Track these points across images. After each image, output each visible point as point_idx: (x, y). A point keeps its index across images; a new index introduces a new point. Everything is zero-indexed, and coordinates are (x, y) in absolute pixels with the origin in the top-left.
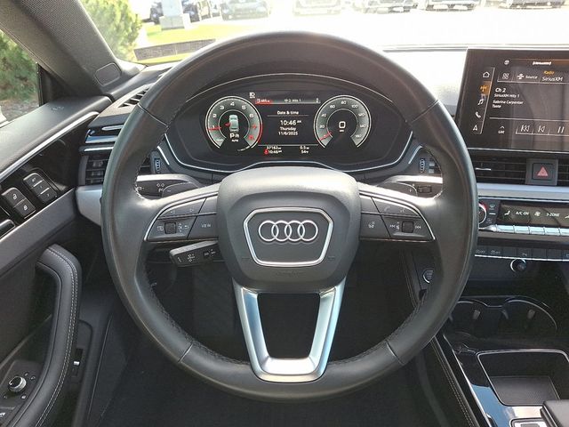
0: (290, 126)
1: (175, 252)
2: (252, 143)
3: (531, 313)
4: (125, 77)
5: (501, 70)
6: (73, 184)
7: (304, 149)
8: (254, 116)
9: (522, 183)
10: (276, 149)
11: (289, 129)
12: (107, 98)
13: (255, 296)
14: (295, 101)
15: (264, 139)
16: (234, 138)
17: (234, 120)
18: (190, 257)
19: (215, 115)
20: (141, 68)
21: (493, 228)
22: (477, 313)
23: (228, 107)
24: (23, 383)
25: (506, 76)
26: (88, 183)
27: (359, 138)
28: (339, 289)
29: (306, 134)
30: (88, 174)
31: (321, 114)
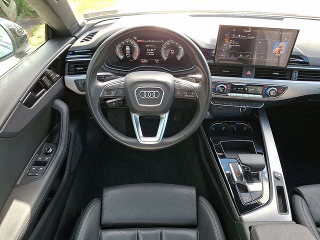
0: (151, 51)
1: (108, 102)
2: (135, 58)
3: (245, 128)
4: (81, 27)
5: (232, 33)
6: (63, 74)
7: (157, 61)
8: (136, 47)
9: (241, 77)
10: (145, 61)
11: (151, 53)
12: (74, 38)
13: (138, 117)
14: (153, 41)
15: (140, 56)
16: (128, 56)
17: (128, 48)
18: (114, 104)
19: (120, 46)
20: (85, 21)
21: (229, 94)
22: (224, 128)
23: (125, 43)
24: (51, 150)
25: (234, 36)
26: (69, 74)
27: (179, 57)
28: (167, 115)
29: (158, 55)
30: (69, 71)
31: (164, 47)
